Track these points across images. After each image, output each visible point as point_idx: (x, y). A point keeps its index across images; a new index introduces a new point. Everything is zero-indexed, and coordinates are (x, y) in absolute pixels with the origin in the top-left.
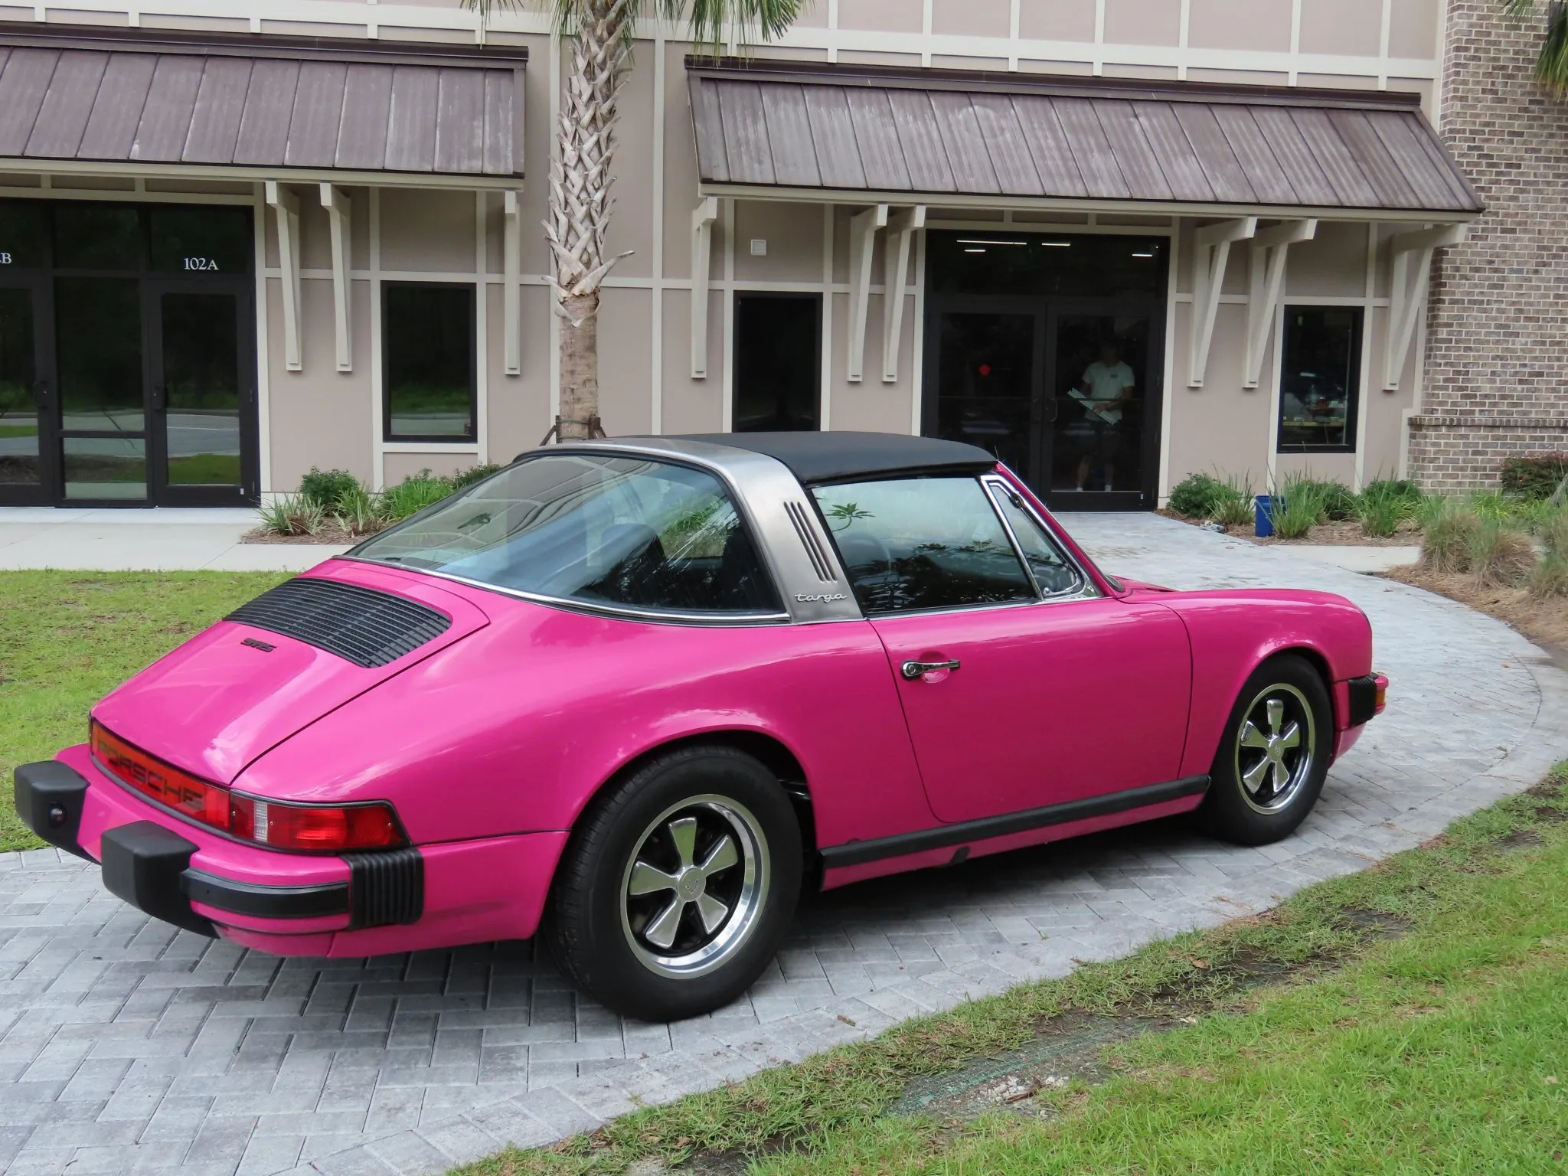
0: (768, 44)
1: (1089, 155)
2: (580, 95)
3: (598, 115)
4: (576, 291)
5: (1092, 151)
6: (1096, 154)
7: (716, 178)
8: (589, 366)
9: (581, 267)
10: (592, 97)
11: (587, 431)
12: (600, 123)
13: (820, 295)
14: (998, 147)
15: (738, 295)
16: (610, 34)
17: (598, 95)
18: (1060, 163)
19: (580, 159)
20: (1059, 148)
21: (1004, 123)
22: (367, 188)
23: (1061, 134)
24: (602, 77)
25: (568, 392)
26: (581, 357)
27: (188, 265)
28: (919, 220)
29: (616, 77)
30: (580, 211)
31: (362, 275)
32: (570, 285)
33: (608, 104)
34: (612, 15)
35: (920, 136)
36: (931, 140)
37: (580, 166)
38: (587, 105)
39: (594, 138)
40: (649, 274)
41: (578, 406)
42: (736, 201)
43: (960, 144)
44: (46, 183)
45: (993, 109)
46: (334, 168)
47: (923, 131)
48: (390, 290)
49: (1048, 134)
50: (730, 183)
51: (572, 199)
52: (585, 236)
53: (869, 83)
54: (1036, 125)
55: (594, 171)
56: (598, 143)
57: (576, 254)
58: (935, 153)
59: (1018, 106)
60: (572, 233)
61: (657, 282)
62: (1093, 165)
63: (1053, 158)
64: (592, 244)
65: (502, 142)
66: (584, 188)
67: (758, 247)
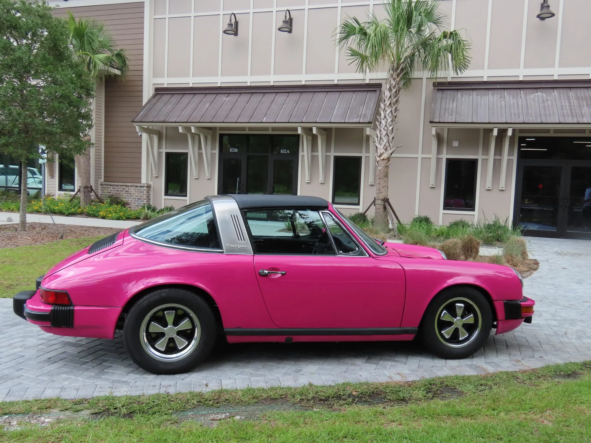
0: (457, 76)
1: (582, 107)
2: (387, 97)
3: (392, 102)
4: (382, 158)
5: (584, 106)
6: (585, 107)
7: (435, 121)
8: (385, 182)
9: (384, 150)
10: (390, 97)
11: (383, 202)
12: (392, 105)
13: (477, 160)
14: (544, 107)
15: (448, 160)
16: (398, 77)
17: (392, 97)
18: (569, 111)
19: (385, 117)
20: (570, 106)
21: (549, 98)
22: (332, 128)
23: (572, 101)
24: (394, 90)
25: (378, 190)
26: (382, 179)
27: (282, 152)
28: (510, 133)
29: (399, 91)
30: (384, 133)
31: (328, 154)
32: (380, 156)
33: (396, 99)
34: (399, 71)
35: (514, 104)
36: (518, 105)
37: (385, 118)
38: (389, 99)
39: (390, 110)
40: (417, 153)
41: (381, 195)
42: (448, 129)
43: (529, 106)
44: (247, 129)
45: (546, 93)
46: (316, 123)
47: (515, 102)
48: (337, 159)
49: (567, 101)
50: (439, 122)
51: (382, 129)
52: (385, 140)
53: (499, 87)
54: (562, 98)
55: (390, 120)
56: (391, 111)
57: (382, 146)
58: (518, 109)
59: (556, 92)
60: (381, 140)
61: (420, 156)
62: (583, 112)
63: (566, 109)
64: (388, 143)
65: (368, 112)
66: (386, 126)
67: (456, 144)
